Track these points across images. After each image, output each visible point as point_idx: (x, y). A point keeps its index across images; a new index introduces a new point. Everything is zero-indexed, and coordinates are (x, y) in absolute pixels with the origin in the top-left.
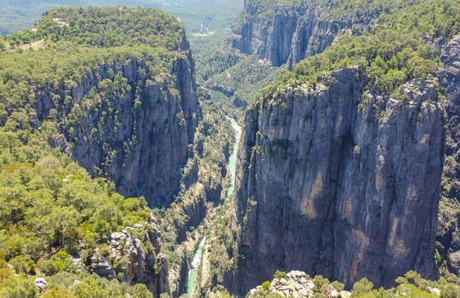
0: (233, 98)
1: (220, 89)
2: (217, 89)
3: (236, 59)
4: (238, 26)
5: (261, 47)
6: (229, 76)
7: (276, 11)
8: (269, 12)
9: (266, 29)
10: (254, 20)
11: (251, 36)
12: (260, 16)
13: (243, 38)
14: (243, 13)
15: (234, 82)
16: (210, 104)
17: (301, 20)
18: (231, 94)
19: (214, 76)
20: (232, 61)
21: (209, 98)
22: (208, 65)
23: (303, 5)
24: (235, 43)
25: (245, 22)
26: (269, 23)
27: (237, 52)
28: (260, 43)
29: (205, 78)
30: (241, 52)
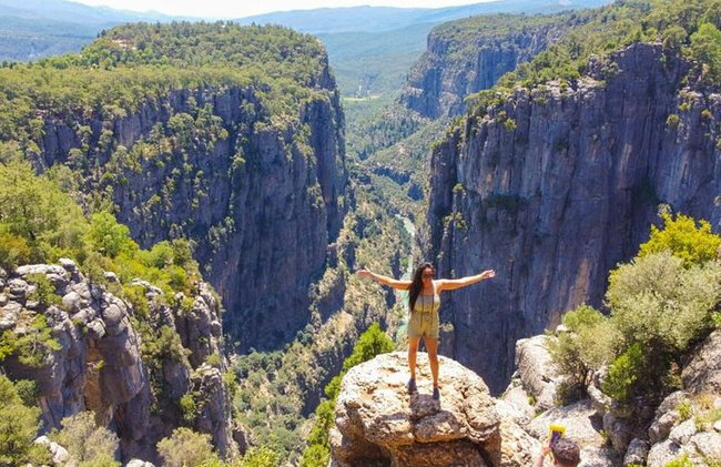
0: (408, 186)
1: (386, 172)
2: (382, 172)
3: (414, 126)
4: (418, 75)
5: (455, 104)
6: (402, 151)
7: (480, 44)
8: (470, 48)
9: (463, 74)
10: (444, 64)
11: (438, 90)
12: (454, 56)
13: (426, 93)
14: (426, 54)
15: (409, 161)
16: (369, 191)
17: (523, 55)
18: (404, 179)
19: (378, 153)
20: (407, 128)
21: (367, 180)
22: (368, 137)
23: (525, 33)
24: (412, 102)
25: (429, 68)
26: (469, 64)
27: (415, 116)
28: (454, 98)
29: (363, 156)
30: (422, 115)
